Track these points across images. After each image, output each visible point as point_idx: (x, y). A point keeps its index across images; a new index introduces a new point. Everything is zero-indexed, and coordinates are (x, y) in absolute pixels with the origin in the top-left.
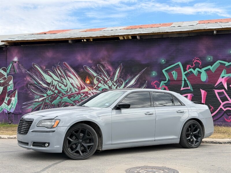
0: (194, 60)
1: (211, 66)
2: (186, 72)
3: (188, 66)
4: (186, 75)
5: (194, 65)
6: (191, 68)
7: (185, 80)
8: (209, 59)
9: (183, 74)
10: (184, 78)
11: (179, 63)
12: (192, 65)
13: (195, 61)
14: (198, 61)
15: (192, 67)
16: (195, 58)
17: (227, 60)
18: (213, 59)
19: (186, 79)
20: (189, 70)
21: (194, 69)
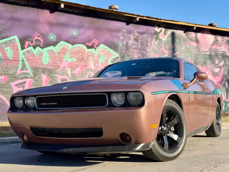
0: (34, 36)
1: (54, 47)
2: (25, 50)
3: (27, 43)
4: (24, 54)
5: (34, 42)
6: (30, 46)
7: (23, 61)
8: (52, 38)
9: (21, 52)
10: (22, 58)
11: (16, 37)
12: (32, 42)
13: (36, 38)
14: (39, 38)
15: (32, 45)
16: (36, 34)
17: (71, 41)
18: (57, 39)
19: (25, 60)
20: (29, 49)
21: (35, 47)
